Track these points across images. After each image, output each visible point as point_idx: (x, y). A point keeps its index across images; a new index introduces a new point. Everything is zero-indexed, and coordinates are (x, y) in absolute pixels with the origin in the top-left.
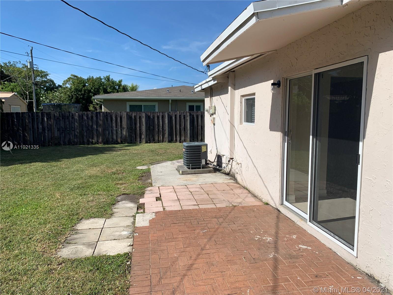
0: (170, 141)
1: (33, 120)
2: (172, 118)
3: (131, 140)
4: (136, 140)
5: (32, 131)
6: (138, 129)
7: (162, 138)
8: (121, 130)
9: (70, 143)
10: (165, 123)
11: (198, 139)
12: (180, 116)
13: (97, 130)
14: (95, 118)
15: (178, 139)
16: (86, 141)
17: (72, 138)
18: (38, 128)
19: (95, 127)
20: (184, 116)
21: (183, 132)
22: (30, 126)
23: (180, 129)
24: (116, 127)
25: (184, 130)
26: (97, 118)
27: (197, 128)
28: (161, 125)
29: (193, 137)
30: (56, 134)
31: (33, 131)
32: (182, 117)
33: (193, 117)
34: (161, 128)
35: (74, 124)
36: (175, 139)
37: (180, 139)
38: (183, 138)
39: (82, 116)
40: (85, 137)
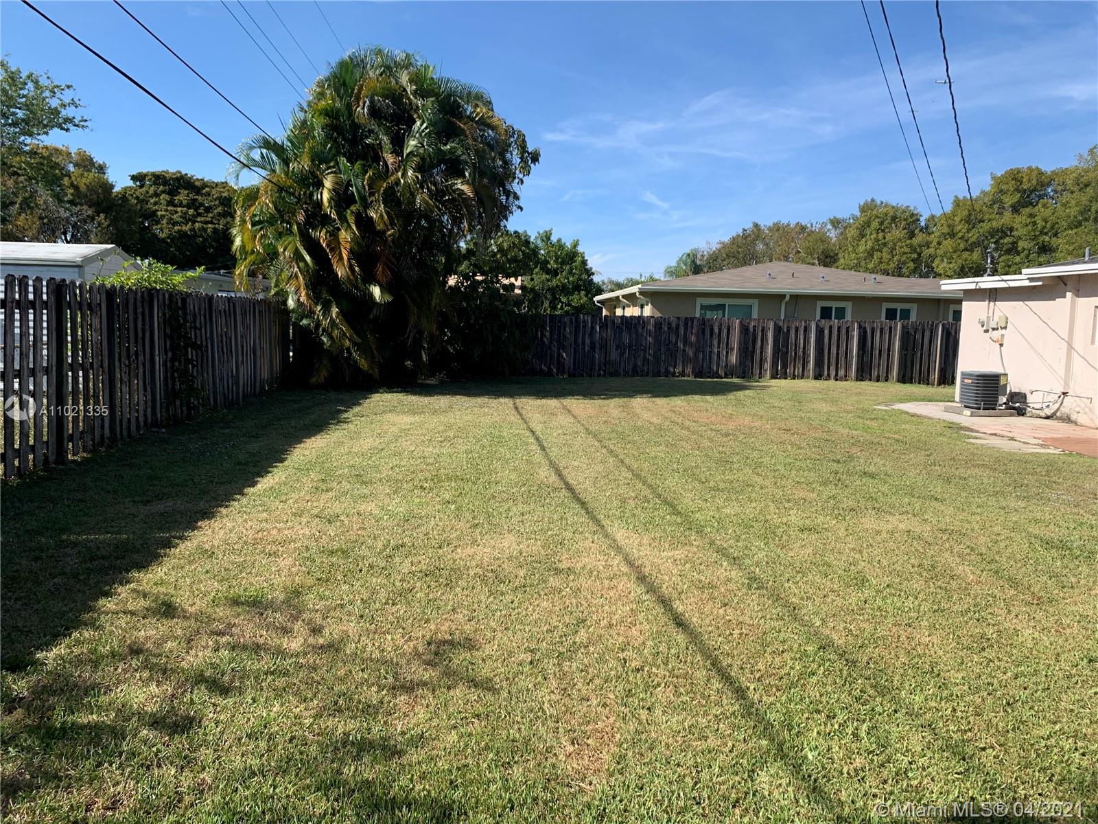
0: (818, 376)
1: (577, 328)
2: (823, 331)
3: (744, 373)
4: (752, 373)
5: (573, 350)
6: (758, 351)
7: (801, 369)
8: (727, 352)
9: (635, 372)
10: (809, 342)
11: (871, 375)
12: (839, 328)
13: (684, 351)
14: (682, 331)
15: (833, 373)
16: (663, 370)
17: (639, 364)
18: (584, 344)
19: (681, 345)
20: (848, 328)
21: (843, 359)
22: (572, 339)
23: (838, 354)
24: (719, 347)
25: (846, 357)
26: (686, 329)
27: (872, 354)
28: (802, 346)
29: (863, 371)
30: (614, 355)
31: (575, 349)
32: (844, 331)
33: (865, 332)
34: (801, 350)
35: (646, 338)
36: (826, 373)
37: (837, 375)
38: (841, 373)
39: (661, 324)
40: (662, 364)
